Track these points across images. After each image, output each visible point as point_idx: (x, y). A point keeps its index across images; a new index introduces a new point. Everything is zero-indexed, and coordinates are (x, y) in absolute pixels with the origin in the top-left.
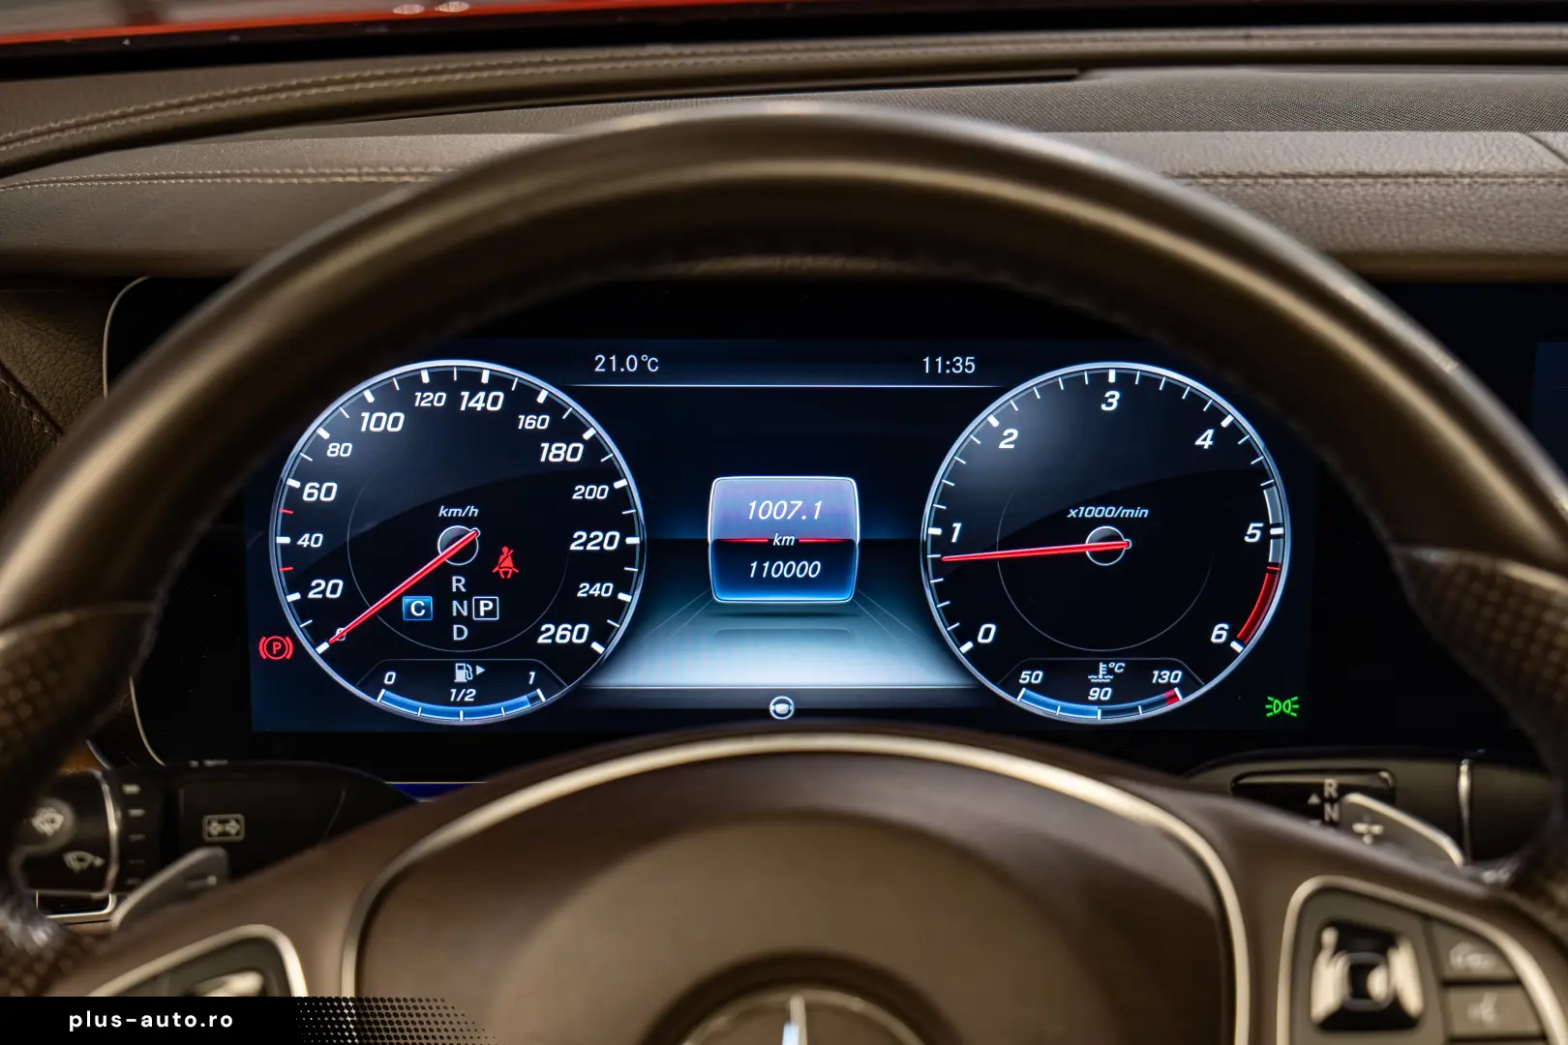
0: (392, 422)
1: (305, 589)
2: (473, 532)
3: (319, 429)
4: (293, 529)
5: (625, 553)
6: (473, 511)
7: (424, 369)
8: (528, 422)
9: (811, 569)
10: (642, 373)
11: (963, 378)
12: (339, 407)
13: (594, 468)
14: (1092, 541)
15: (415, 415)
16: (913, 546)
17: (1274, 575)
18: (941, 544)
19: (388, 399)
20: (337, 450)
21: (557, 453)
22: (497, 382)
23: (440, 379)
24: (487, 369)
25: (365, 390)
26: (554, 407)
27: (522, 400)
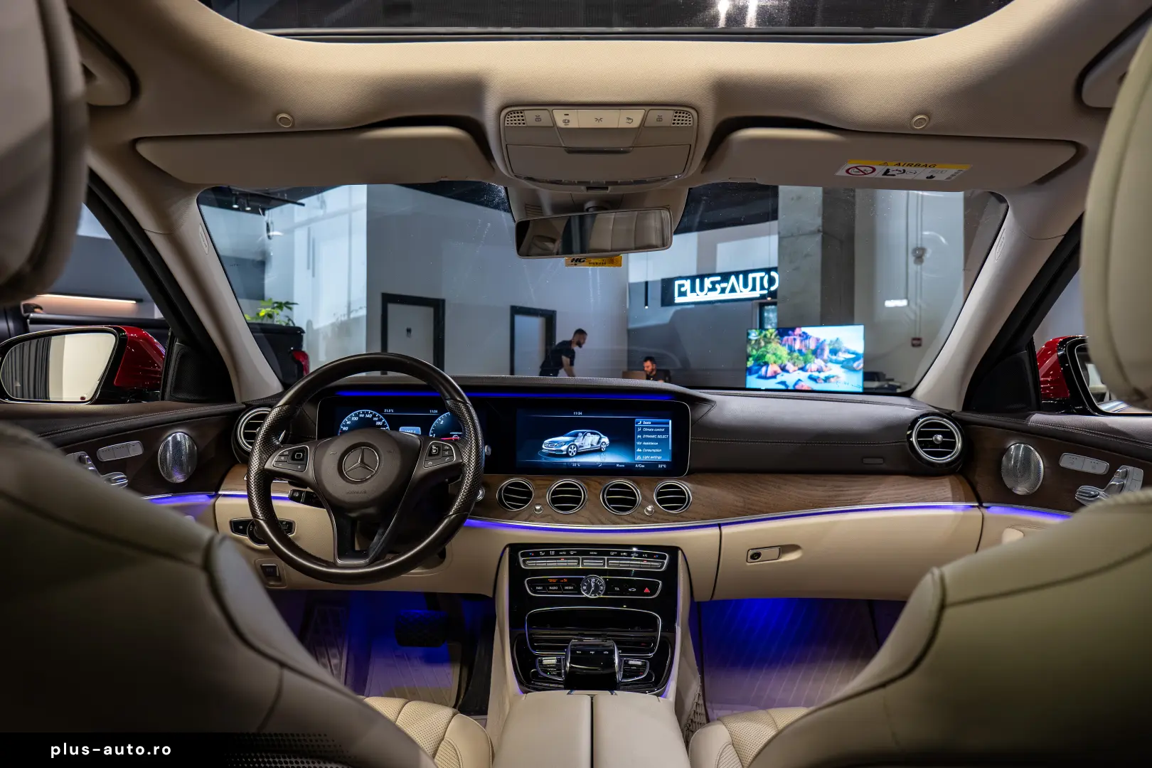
0: (356, 419)
3: (346, 420)
7: (361, 411)
8: (375, 419)
10: (391, 412)
11: (436, 413)
12: (349, 416)
13: (384, 426)
14: (453, 437)
15: (359, 418)
19: (356, 415)
20: (348, 423)
21: (379, 423)
22: (371, 413)
23: (363, 413)
24: (370, 411)
25: (353, 414)
26: (379, 417)
27: (374, 416)
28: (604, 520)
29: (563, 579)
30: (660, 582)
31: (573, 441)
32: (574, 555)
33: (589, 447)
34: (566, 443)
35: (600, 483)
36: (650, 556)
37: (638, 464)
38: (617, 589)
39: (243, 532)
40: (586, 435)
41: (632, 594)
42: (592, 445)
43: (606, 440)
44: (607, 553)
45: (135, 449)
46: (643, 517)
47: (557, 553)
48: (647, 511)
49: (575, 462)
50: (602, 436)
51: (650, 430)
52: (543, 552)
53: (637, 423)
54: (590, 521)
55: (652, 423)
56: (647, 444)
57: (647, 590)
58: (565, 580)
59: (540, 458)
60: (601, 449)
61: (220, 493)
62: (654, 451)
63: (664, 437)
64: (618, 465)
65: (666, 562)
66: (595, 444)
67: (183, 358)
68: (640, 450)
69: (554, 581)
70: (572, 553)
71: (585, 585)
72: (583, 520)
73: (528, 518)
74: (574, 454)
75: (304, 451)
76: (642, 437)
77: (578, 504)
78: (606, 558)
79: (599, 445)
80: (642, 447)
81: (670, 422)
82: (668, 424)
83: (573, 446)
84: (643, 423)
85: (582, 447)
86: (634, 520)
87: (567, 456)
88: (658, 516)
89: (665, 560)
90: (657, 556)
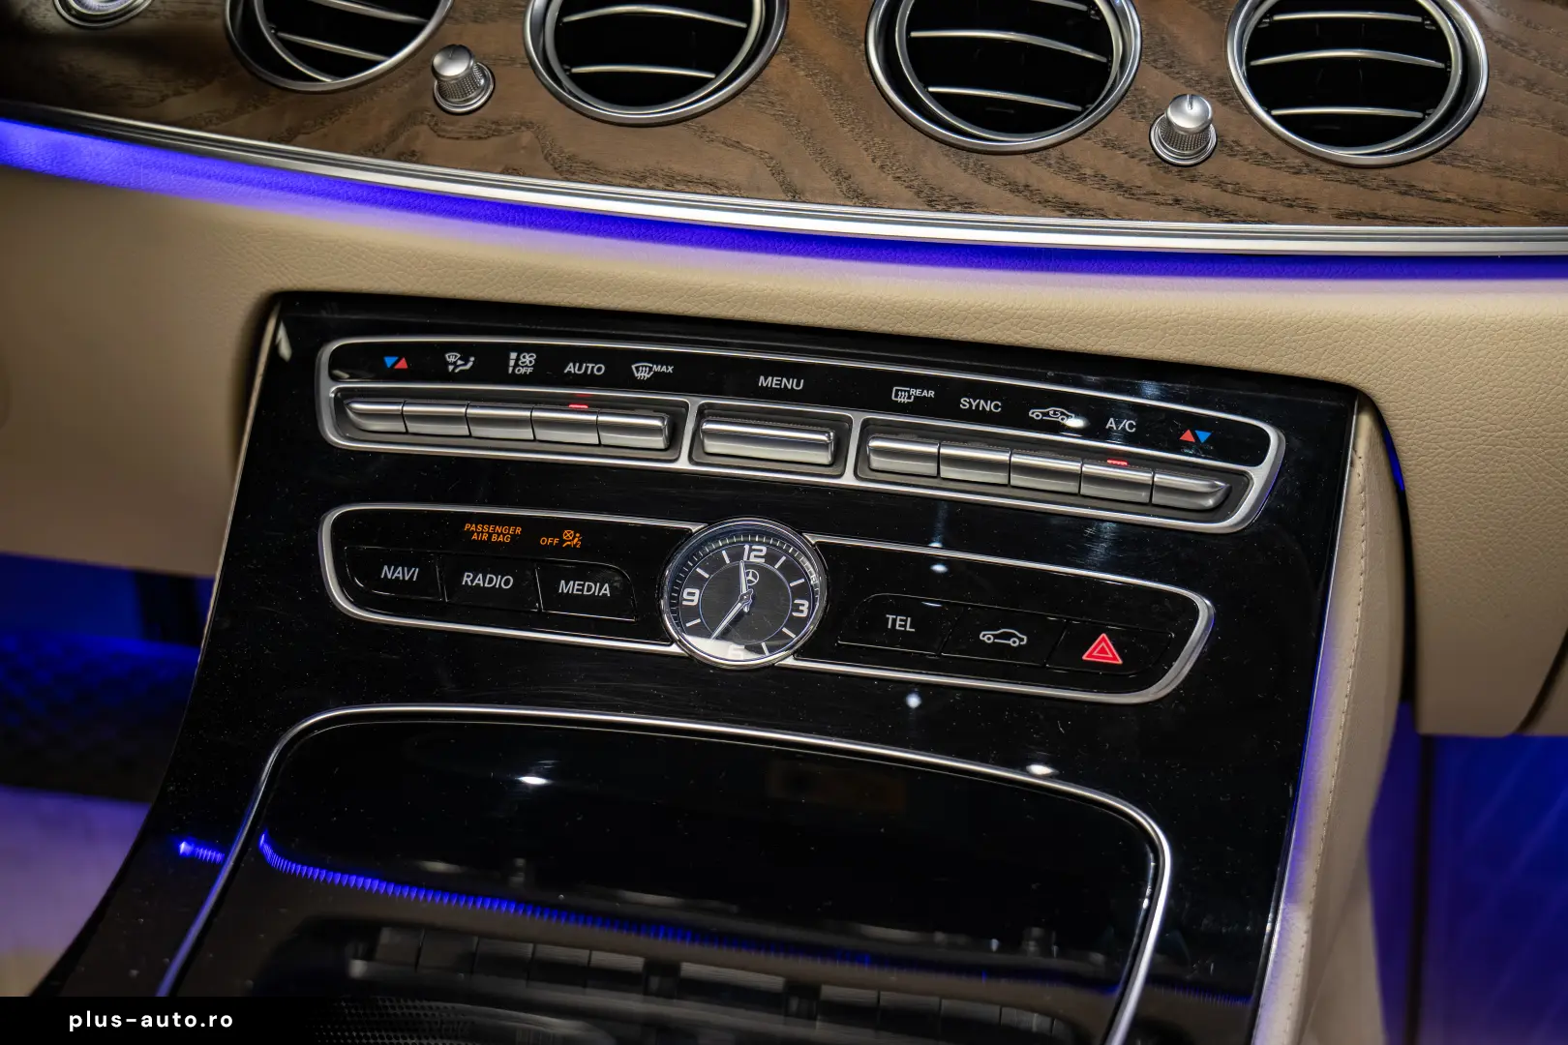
28: (867, 176)
29: (557, 527)
30: (1203, 605)
32: (656, 383)
36: (1156, 430)
38: (899, 623)
41: (998, 661)
44: (871, 392)
46: (1141, 174)
47: (550, 368)
48: (1171, 134)
52: (465, 350)
54: (777, 172)
57: (1103, 650)
58: (572, 538)
65: (1259, 475)
69: (503, 535)
70: (642, 373)
71: (698, 582)
72: (738, 167)
73: (393, 135)
77: (721, 65)
78: (858, 418)
86: (1072, 191)
88: (1239, 170)
89: (1257, 461)
90: (1203, 436)
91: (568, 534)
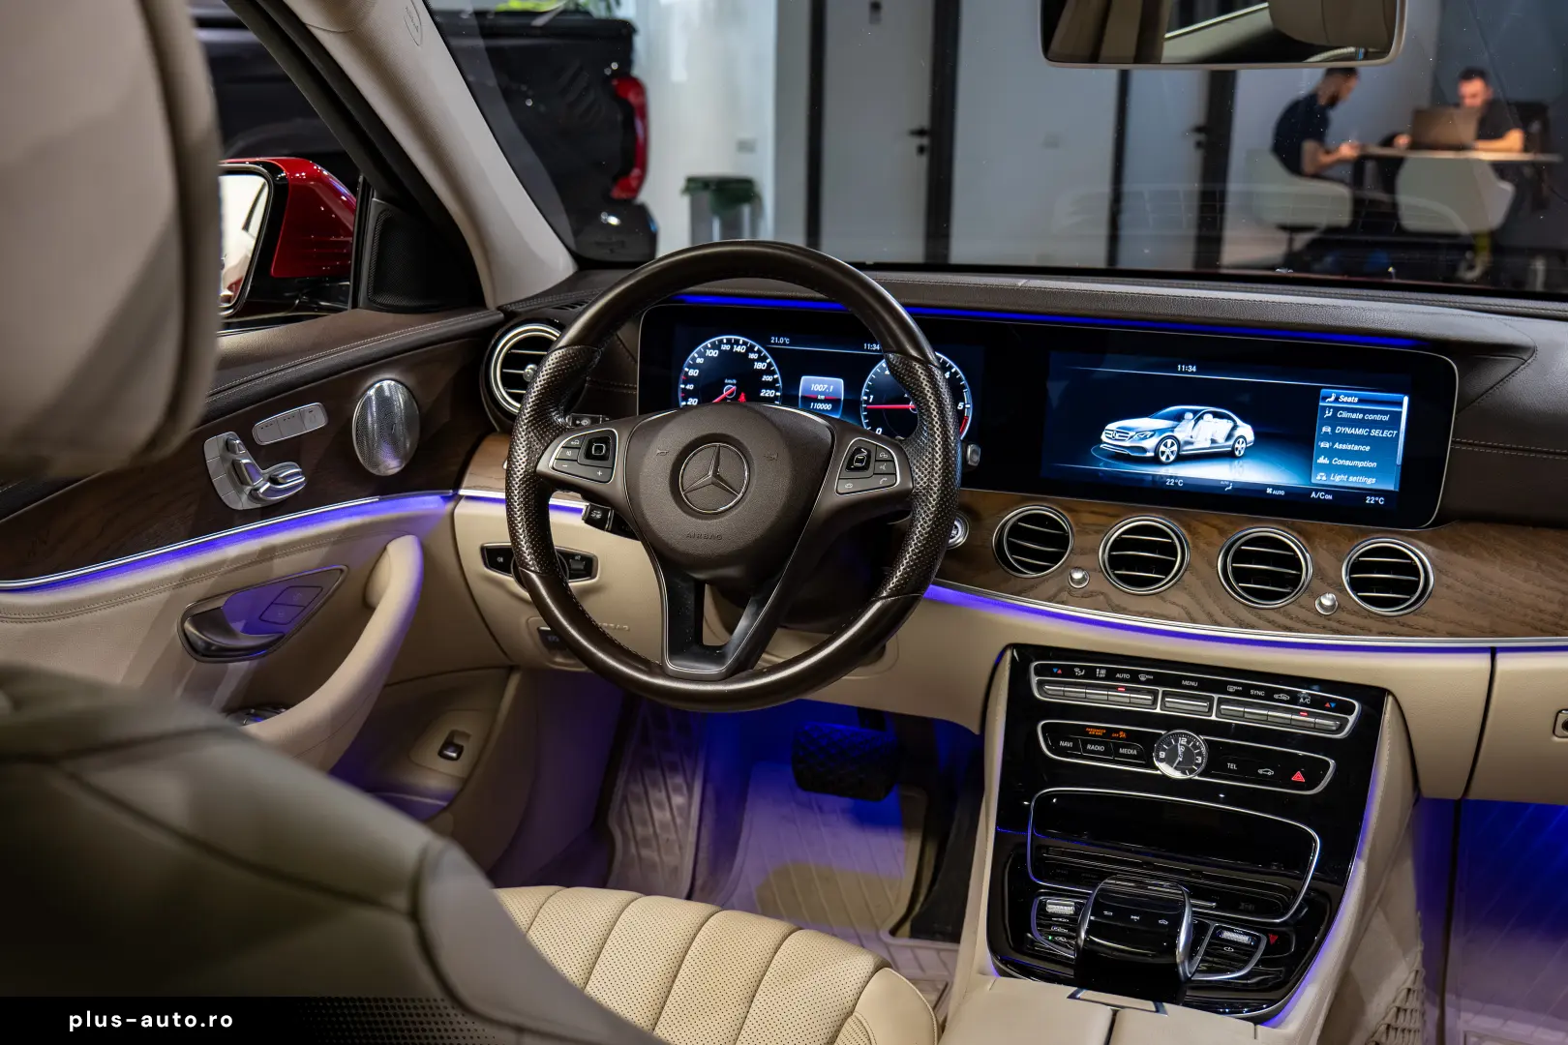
0: (714, 353)
1: (687, 401)
2: (734, 387)
3: (694, 354)
4: (685, 384)
5: (776, 398)
6: (735, 381)
7: (724, 338)
8: (752, 356)
9: (828, 407)
10: (784, 344)
11: (876, 351)
12: (700, 347)
13: (769, 371)
15: (721, 352)
16: (859, 402)
17: (966, 422)
18: (867, 402)
19: (714, 347)
20: (700, 361)
21: (759, 366)
22: (745, 343)
23: (729, 341)
24: (742, 339)
25: (708, 343)
26: (759, 352)
27: (751, 349)
28: (1218, 615)
29: (1119, 730)
30: (1332, 762)
31: (1172, 429)
32: (1147, 682)
33: (1208, 444)
34: (1154, 432)
35: (1222, 532)
36: (1317, 702)
37: (1317, 491)
38: (1232, 766)
39: (503, 568)
40: (1201, 417)
41: (1264, 780)
42: (1213, 441)
43: (1246, 431)
44: (1221, 688)
45: (312, 418)
46: (1311, 617)
47: (1111, 675)
48: (1321, 604)
49: (1171, 477)
50: (1239, 422)
51: (1354, 416)
52: (1081, 668)
53: (1324, 398)
54: (1188, 613)
55: (1361, 401)
56: (1344, 447)
57: (1298, 777)
58: (1122, 735)
59: (1096, 461)
60: (1234, 449)
61: (462, 492)
62: (1360, 464)
63: (1387, 433)
64: (1269, 491)
65: (1352, 719)
66: (1221, 440)
67: (386, 228)
68: (1326, 461)
69: (1099, 733)
70: (1143, 678)
71: (1164, 750)
72: (1175, 611)
73: (1055, 596)
74: (1172, 458)
75: (607, 439)
76: (1333, 430)
77: (1167, 575)
78: (1216, 696)
79: (1231, 443)
80: (1331, 453)
81: (1406, 400)
82: (1400, 404)
83: (1169, 441)
84: (1338, 399)
85: (1192, 443)
86: (1288, 623)
87: (1155, 460)
88: (1344, 616)
89: (1351, 713)
90: (1333, 705)
91: (1121, 733)
